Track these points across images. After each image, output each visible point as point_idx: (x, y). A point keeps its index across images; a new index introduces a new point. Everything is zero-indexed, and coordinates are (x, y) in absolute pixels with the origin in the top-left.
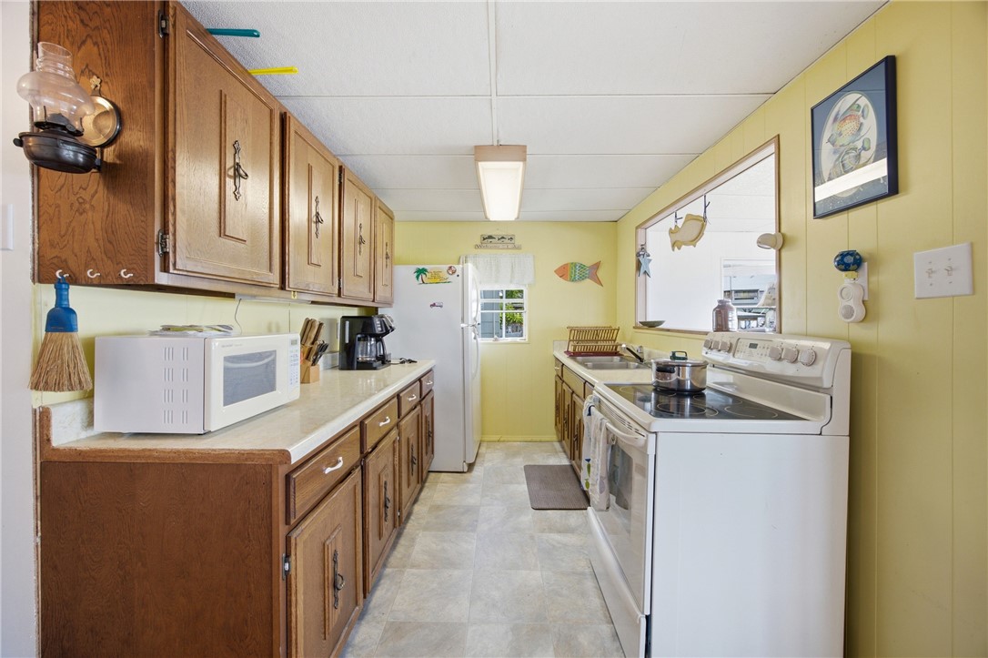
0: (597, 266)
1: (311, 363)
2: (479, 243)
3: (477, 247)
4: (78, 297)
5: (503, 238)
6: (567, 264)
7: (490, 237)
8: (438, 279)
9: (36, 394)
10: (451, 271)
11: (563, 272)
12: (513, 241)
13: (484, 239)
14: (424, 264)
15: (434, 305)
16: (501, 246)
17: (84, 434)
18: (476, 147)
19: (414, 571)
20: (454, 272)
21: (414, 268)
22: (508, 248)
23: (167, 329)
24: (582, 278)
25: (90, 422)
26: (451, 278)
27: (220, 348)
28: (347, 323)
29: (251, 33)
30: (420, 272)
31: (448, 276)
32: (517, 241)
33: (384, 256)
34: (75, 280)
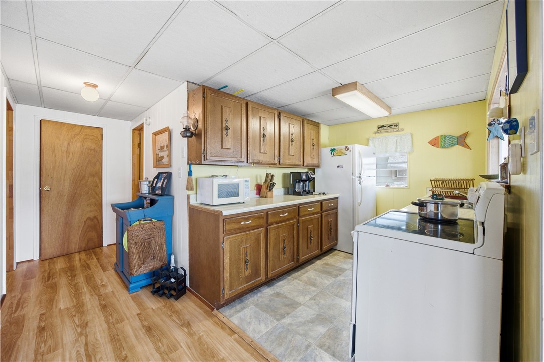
0: (466, 135)
1: (268, 190)
2: (376, 130)
3: (375, 133)
4: (194, 168)
5: (391, 126)
6: (438, 137)
7: (383, 127)
8: (341, 154)
9: (188, 191)
10: (347, 149)
11: (434, 143)
12: (398, 127)
13: (379, 128)
14: (334, 146)
15: (338, 167)
16: (389, 131)
17: (196, 203)
18: (333, 90)
19: (298, 282)
20: (348, 150)
21: (329, 149)
22: (394, 132)
23: (213, 176)
24: (452, 145)
25: (197, 201)
26: (347, 153)
27: (217, 182)
28: (291, 175)
29: (226, 87)
30: (333, 151)
31: (345, 152)
32: (401, 127)
33: (311, 145)
34: (192, 164)
